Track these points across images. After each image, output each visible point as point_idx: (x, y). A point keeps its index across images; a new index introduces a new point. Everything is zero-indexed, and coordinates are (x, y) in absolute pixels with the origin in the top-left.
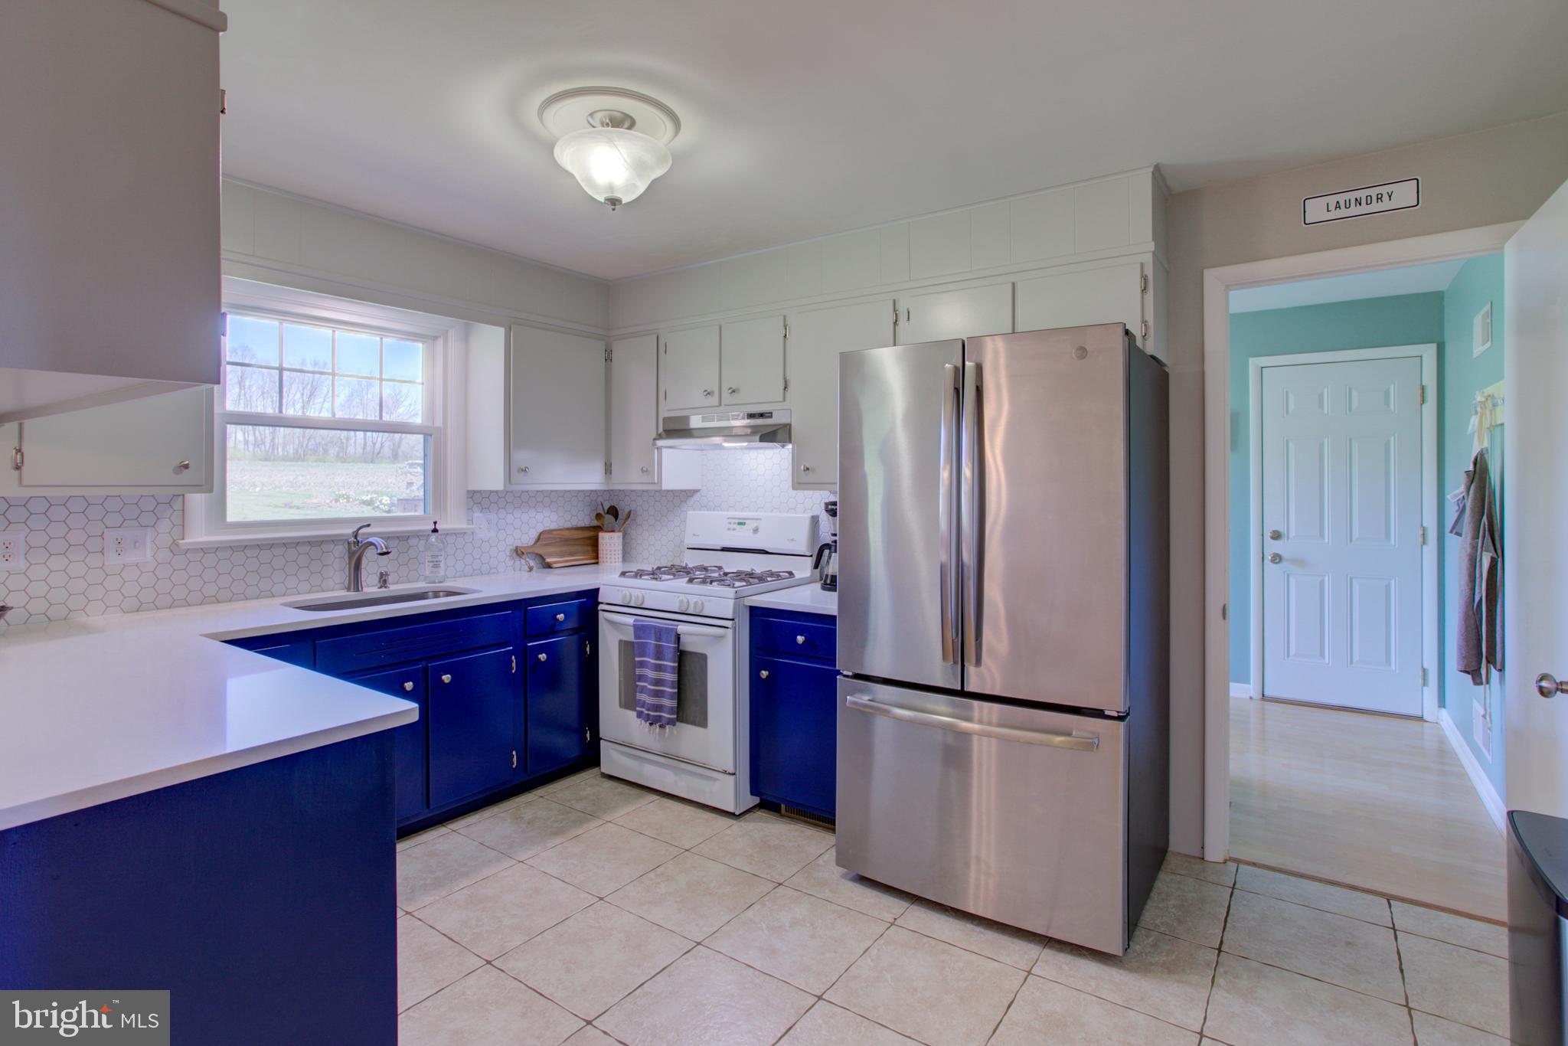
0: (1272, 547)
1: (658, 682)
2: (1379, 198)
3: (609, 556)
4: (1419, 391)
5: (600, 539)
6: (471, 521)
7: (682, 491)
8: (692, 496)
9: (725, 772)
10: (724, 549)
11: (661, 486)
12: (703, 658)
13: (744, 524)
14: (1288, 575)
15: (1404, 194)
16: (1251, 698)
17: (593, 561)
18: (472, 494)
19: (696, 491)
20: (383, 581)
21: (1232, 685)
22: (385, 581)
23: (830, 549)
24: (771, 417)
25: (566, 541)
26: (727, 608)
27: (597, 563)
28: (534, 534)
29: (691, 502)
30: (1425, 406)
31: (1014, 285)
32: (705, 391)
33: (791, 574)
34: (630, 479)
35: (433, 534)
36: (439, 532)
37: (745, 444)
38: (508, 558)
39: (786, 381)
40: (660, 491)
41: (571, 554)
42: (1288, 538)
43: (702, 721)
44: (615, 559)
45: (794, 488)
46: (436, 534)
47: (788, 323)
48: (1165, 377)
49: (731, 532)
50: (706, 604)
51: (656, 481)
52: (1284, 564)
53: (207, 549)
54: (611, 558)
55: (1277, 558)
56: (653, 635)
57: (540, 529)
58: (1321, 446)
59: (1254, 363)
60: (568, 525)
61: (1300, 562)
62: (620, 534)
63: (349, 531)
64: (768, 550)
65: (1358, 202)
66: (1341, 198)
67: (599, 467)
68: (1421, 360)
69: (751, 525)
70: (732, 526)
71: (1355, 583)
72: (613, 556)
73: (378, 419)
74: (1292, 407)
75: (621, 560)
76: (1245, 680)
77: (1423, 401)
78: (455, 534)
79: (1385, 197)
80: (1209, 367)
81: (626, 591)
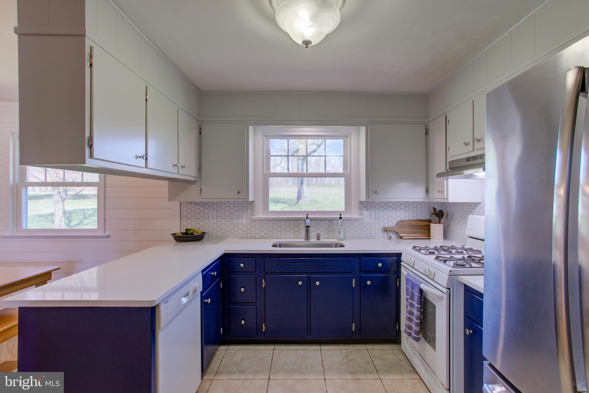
3: (434, 236)
5: (431, 226)
6: (361, 214)
7: (472, 203)
17: (428, 238)
18: (362, 203)
19: (479, 203)
20: (318, 238)
22: (318, 237)
25: (412, 226)
27: (430, 239)
28: (395, 222)
32: (465, 143)
34: (436, 198)
35: (340, 219)
36: (342, 219)
38: (381, 232)
40: (448, 203)
41: (414, 233)
44: (437, 238)
46: (341, 219)
51: (445, 197)
53: (261, 220)
54: (435, 237)
57: (399, 219)
60: (415, 219)
62: (442, 226)
67: (423, 190)
72: (436, 236)
73: (324, 172)
75: (443, 238)
78: (354, 220)
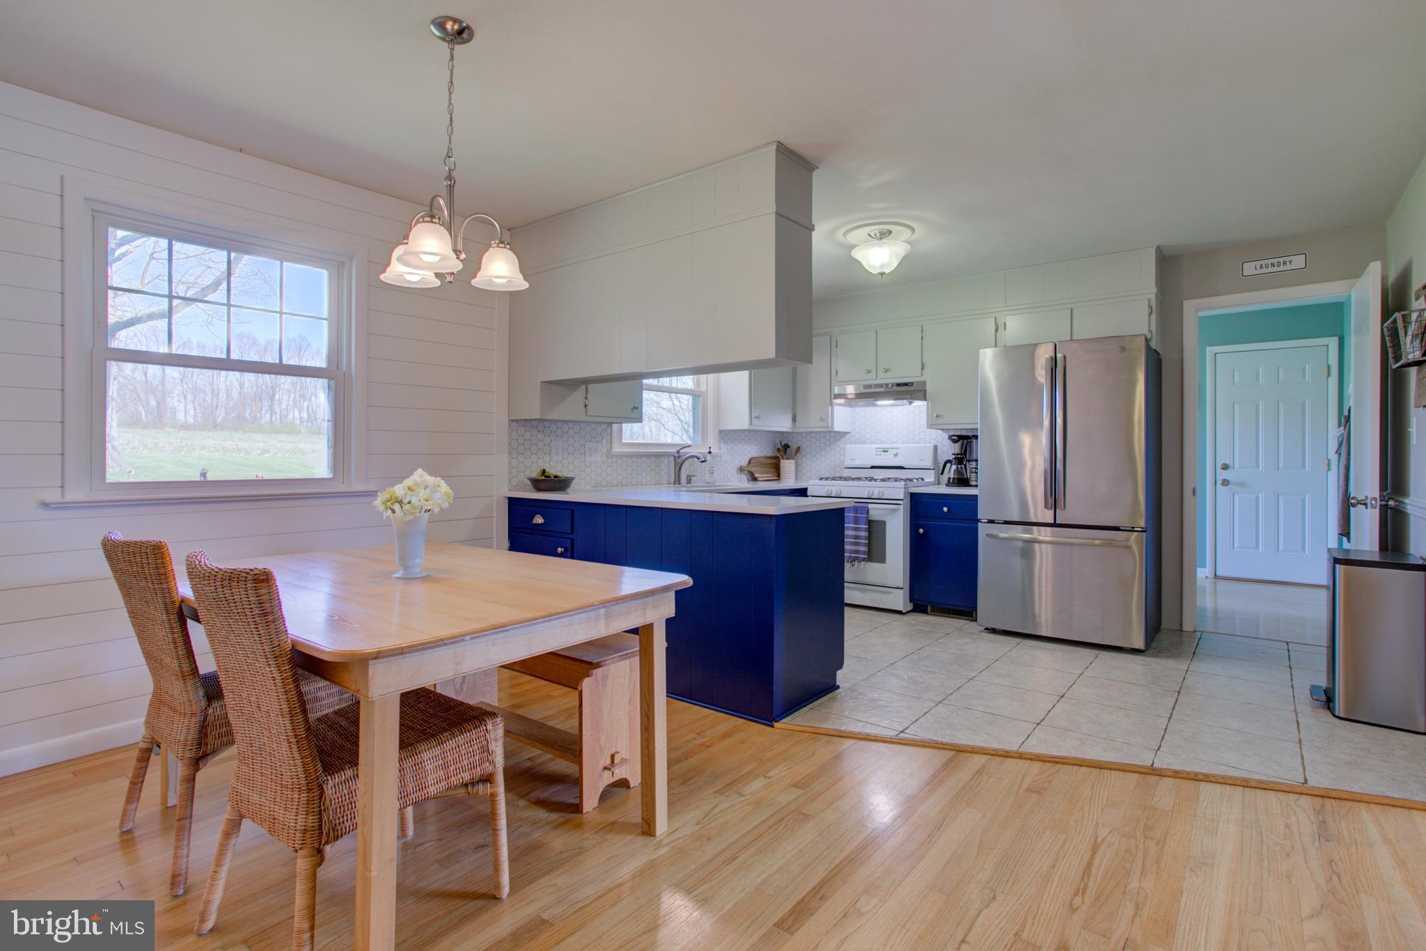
0: (1222, 474)
1: (856, 537)
2: (1285, 263)
3: (785, 474)
4: (1326, 369)
5: (780, 463)
6: (720, 448)
7: (841, 432)
8: (844, 436)
9: (898, 588)
10: (872, 467)
11: (833, 428)
12: (883, 523)
13: (887, 451)
14: (1233, 494)
15: (1298, 261)
16: (1207, 577)
17: (777, 478)
18: (721, 432)
19: (846, 433)
20: (689, 480)
21: (1198, 569)
23: (951, 463)
24: (912, 385)
25: (763, 465)
26: (900, 494)
28: (747, 459)
29: (843, 440)
30: (1330, 378)
31: (1072, 310)
32: (866, 370)
33: (922, 479)
34: (811, 423)
35: (710, 454)
37: (892, 402)
38: (735, 473)
39: (923, 364)
40: (833, 432)
41: (766, 473)
42: (1233, 469)
43: (882, 559)
44: (791, 477)
45: (928, 427)
47: (924, 329)
48: (1160, 361)
49: (878, 457)
50: (885, 492)
51: (829, 426)
52: (1230, 486)
53: (619, 456)
54: (788, 476)
55: (1225, 483)
56: (852, 511)
57: (750, 457)
58: (1257, 406)
59: (1210, 350)
60: (762, 455)
61: (1242, 484)
62: (794, 461)
63: (674, 450)
64: (905, 467)
65: (1273, 265)
66: (1263, 262)
67: (789, 417)
68: (1328, 348)
69: (892, 452)
70: (879, 453)
71: (1281, 499)
72: (790, 475)
74: (1236, 380)
75: (794, 477)
76: (1204, 566)
77: (1329, 375)
79: (1288, 263)
80: (1186, 355)
81: (829, 488)
